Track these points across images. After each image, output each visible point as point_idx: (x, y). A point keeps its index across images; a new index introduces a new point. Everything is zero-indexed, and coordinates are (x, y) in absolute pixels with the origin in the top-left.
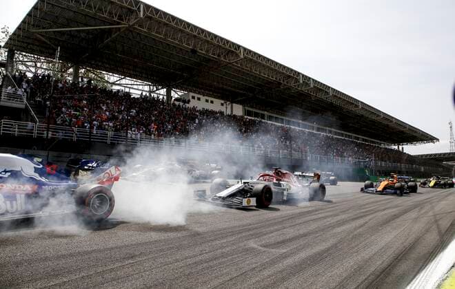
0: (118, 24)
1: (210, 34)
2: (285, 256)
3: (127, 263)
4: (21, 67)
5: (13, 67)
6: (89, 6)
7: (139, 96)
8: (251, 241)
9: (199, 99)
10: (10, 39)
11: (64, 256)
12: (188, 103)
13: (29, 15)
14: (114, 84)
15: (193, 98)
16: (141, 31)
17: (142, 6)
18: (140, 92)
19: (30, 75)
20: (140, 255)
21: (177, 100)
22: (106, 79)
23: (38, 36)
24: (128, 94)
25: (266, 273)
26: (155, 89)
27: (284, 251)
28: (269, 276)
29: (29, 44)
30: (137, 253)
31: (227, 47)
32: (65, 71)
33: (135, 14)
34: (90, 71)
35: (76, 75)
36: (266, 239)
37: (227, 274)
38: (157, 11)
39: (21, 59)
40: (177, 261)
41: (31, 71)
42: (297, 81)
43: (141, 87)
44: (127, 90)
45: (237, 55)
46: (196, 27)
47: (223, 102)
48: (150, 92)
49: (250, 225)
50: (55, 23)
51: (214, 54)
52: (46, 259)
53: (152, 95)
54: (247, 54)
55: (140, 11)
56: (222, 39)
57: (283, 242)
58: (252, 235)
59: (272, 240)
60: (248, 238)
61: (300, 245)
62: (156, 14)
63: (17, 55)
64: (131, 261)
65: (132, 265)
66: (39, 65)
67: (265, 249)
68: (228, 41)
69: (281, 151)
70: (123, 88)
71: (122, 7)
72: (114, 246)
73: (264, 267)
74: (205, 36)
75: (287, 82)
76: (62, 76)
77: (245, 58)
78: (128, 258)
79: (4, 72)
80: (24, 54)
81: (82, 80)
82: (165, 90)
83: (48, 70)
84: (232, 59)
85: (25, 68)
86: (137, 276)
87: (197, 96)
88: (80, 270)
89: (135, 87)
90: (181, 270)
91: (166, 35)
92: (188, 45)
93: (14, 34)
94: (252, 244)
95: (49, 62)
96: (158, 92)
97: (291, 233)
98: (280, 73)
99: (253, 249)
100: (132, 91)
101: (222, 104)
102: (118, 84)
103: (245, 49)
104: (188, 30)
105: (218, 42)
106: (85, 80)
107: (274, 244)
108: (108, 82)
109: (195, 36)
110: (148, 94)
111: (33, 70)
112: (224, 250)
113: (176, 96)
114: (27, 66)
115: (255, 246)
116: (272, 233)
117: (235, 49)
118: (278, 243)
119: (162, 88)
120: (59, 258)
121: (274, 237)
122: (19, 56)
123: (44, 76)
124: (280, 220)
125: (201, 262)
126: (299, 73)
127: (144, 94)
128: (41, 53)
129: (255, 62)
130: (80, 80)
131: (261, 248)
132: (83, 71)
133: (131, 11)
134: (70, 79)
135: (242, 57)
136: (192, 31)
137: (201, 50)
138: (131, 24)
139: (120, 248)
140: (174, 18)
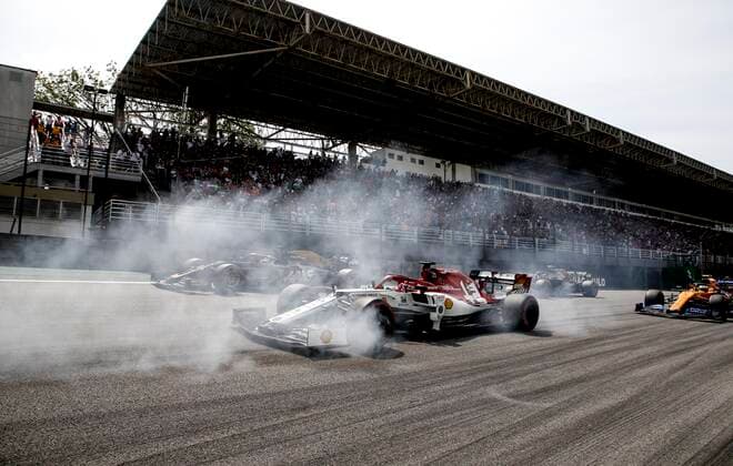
0: (275, 46)
1: (415, 52)
2: (548, 414)
3: (297, 416)
4: (135, 121)
5: (123, 120)
6: (229, 22)
7: (306, 157)
8: (492, 388)
9: (400, 158)
10: (119, 80)
11: (205, 404)
12: (384, 165)
13: (144, 42)
14: (268, 139)
15: (391, 156)
16: (308, 55)
17: (307, 15)
18: (308, 151)
19: (147, 132)
20: (317, 405)
21: (365, 160)
22: (256, 132)
23: (158, 73)
24: (290, 154)
25: (518, 440)
26: (331, 145)
27: (548, 405)
28: (523, 447)
29: (144, 85)
30: (311, 402)
31: (444, 72)
32: (197, 123)
33: (297, 29)
34: (232, 120)
35: (212, 128)
36: (516, 385)
37: (455, 440)
38: (331, 21)
39: (134, 108)
40: (373, 416)
41: (148, 126)
42: (562, 122)
43: (309, 143)
44: (288, 148)
45: (461, 85)
46: (393, 44)
47: (439, 161)
48: (324, 149)
49: (489, 361)
50: (182, 53)
51: (423, 85)
52: (180, 407)
53: (327, 154)
54: (477, 81)
55: (304, 24)
56: (435, 59)
57: (545, 390)
58: (492, 378)
59: (527, 388)
60: (486, 383)
61: (575, 397)
62: (330, 27)
63: (128, 103)
64: (302, 414)
65: (305, 420)
66: (159, 115)
67: (515, 402)
68: (444, 63)
69: (537, 240)
70: (282, 146)
71: (277, 19)
72: (277, 390)
73: (514, 430)
74: (408, 56)
75: (545, 125)
76: (192, 130)
77: (474, 88)
78: (299, 410)
79: (112, 128)
80: (138, 100)
81: (222, 136)
82: (347, 145)
83: (171, 122)
84: (454, 93)
85: (140, 122)
86: (313, 437)
87: (397, 153)
88: (229, 424)
89: (300, 142)
90: (380, 431)
91: (346, 58)
92: (382, 72)
93: (124, 72)
94: (493, 392)
95: (173, 111)
96: (335, 149)
97: (557, 375)
98: (533, 109)
99: (495, 400)
100: (295, 149)
101: (438, 166)
102: (275, 140)
103: (473, 74)
104: (380, 49)
105: (429, 64)
106: (226, 135)
107: (531, 394)
108: (259, 137)
109: (391, 58)
110: (320, 154)
111: (151, 123)
112: (447, 402)
113: (364, 154)
114: (142, 119)
115: (498, 396)
116: (526, 374)
117: (458, 74)
118: (537, 392)
119: (342, 143)
120: (197, 405)
121: (529, 382)
122: (131, 104)
123: (166, 132)
124: (539, 354)
125: (411, 419)
126: (565, 109)
127: (314, 152)
128: (161, 97)
129: (490, 94)
130: (218, 136)
131: (510, 400)
132: (222, 121)
133: (291, 25)
134: (203, 134)
135: (468, 86)
136: (388, 50)
137: (403, 79)
138: (291, 45)
139: (286, 393)
140: (357, 31)
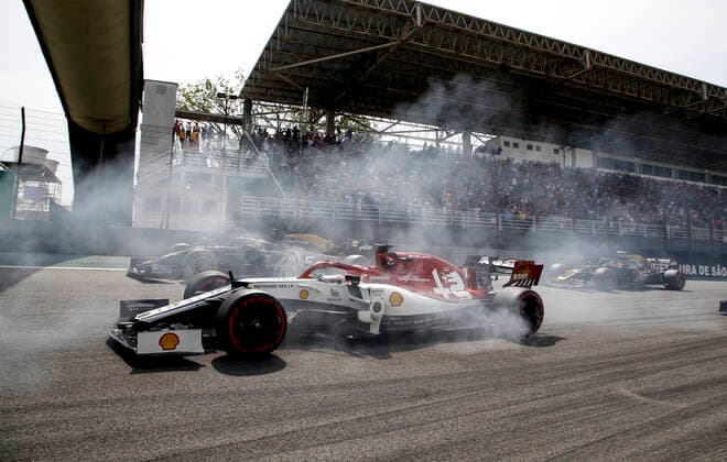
0: (386, 41)
1: (529, 35)
2: (686, 415)
3: (419, 403)
4: (261, 122)
5: (251, 122)
6: (344, 22)
7: (421, 149)
8: (620, 383)
9: (516, 145)
10: (246, 85)
11: (332, 387)
12: (499, 154)
13: (267, 48)
14: (383, 133)
15: (507, 144)
16: (420, 47)
17: (419, 8)
18: (422, 143)
19: (271, 132)
20: (438, 393)
21: (481, 149)
22: (372, 126)
23: (280, 76)
24: (406, 146)
25: (650, 441)
26: (445, 135)
27: (684, 405)
28: (657, 448)
29: (268, 89)
30: (433, 390)
31: (561, 53)
32: (316, 121)
33: (408, 23)
34: (348, 117)
35: (330, 125)
36: (647, 383)
37: (581, 436)
38: (442, 12)
39: (260, 111)
40: (495, 407)
41: (272, 126)
42: (697, 97)
43: (423, 135)
44: (403, 140)
45: (579, 65)
46: (506, 28)
47: (557, 147)
48: (438, 140)
49: (617, 356)
50: (301, 56)
51: (538, 69)
52: (310, 389)
53: (441, 145)
54: (598, 60)
55: (416, 17)
56: (551, 41)
57: (681, 390)
58: (621, 373)
59: (660, 385)
60: (614, 378)
61: (715, 399)
62: (441, 17)
63: (254, 106)
64: (424, 401)
65: (426, 408)
66: (281, 116)
67: (647, 400)
68: (561, 44)
69: (668, 227)
70: (397, 139)
71: (389, 15)
72: (399, 377)
73: (646, 430)
74: (523, 40)
75: (677, 102)
76: (312, 128)
77: (594, 68)
78: (421, 397)
79: (241, 131)
80: (263, 103)
81: (339, 132)
82: (461, 135)
83: (293, 122)
84: (572, 74)
85: (266, 124)
86: (434, 425)
87: (512, 140)
88: (355, 408)
89: (415, 134)
90: (503, 422)
91: (457, 48)
92: (495, 58)
93: (250, 78)
94: (622, 389)
95: (294, 111)
96: (449, 139)
97: (696, 374)
98: (661, 86)
99: (623, 397)
100: (410, 141)
101: (556, 151)
102: (390, 134)
103: (593, 52)
104: (493, 35)
105: (544, 46)
106: (343, 131)
107: (664, 392)
108: (375, 131)
109: (504, 43)
110: (434, 145)
111: (275, 124)
112: (571, 396)
113: (479, 144)
114: (267, 120)
115: (628, 393)
116: (658, 371)
117: (576, 54)
118: (671, 391)
119: (456, 133)
120: (326, 388)
121: (661, 380)
122: (257, 108)
123: (289, 131)
124: (671, 350)
125: (535, 412)
126: (700, 83)
127: (429, 144)
128: (284, 99)
129: (612, 72)
130: (336, 132)
131: (638, 397)
132: (339, 118)
133: (402, 19)
134: (322, 131)
135: (588, 66)
136: (500, 35)
137: (517, 64)
138: (404, 38)
139: (408, 381)
140: (469, 19)
